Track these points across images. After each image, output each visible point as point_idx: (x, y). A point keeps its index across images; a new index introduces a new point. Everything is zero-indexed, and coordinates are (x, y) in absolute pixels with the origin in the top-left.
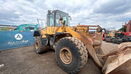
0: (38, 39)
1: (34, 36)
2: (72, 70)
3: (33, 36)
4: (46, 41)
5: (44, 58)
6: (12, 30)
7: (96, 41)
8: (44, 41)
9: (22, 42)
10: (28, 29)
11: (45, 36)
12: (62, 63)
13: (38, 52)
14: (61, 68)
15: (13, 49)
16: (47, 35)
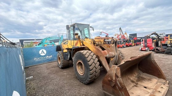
0: (60, 53)
1: (57, 51)
2: (86, 80)
3: (55, 50)
4: (67, 55)
5: (65, 72)
6: (36, 45)
7: (110, 53)
8: (65, 55)
9: (46, 58)
10: (53, 43)
11: (67, 50)
12: (79, 75)
13: (60, 67)
14: (79, 80)
15: (38, 65)
16: (68, 49)
